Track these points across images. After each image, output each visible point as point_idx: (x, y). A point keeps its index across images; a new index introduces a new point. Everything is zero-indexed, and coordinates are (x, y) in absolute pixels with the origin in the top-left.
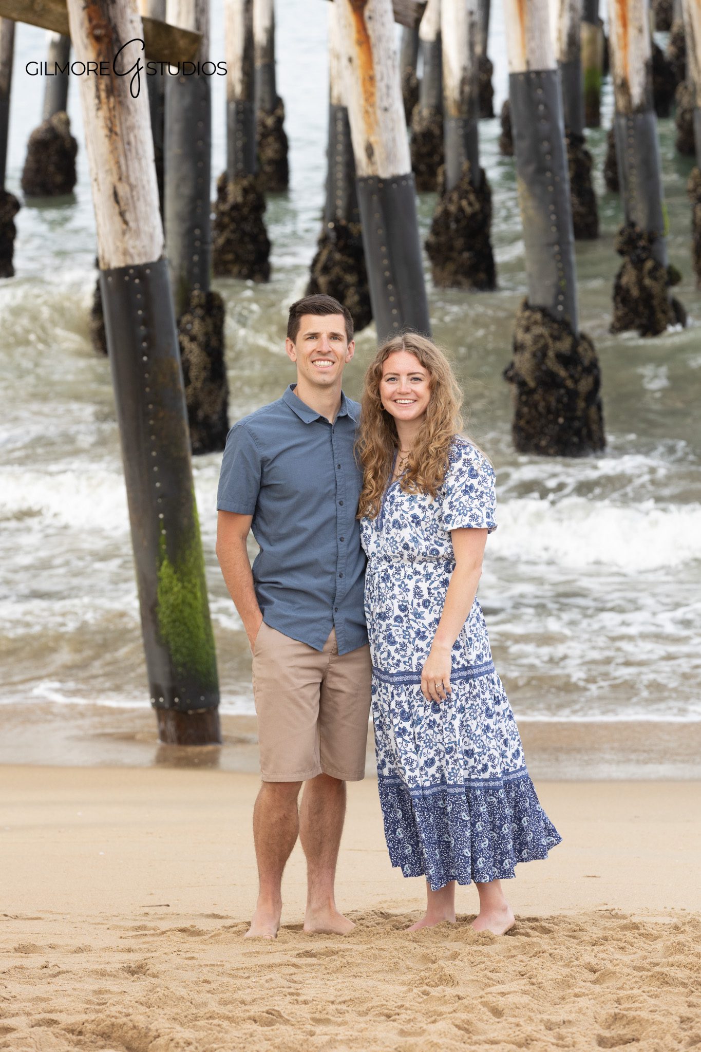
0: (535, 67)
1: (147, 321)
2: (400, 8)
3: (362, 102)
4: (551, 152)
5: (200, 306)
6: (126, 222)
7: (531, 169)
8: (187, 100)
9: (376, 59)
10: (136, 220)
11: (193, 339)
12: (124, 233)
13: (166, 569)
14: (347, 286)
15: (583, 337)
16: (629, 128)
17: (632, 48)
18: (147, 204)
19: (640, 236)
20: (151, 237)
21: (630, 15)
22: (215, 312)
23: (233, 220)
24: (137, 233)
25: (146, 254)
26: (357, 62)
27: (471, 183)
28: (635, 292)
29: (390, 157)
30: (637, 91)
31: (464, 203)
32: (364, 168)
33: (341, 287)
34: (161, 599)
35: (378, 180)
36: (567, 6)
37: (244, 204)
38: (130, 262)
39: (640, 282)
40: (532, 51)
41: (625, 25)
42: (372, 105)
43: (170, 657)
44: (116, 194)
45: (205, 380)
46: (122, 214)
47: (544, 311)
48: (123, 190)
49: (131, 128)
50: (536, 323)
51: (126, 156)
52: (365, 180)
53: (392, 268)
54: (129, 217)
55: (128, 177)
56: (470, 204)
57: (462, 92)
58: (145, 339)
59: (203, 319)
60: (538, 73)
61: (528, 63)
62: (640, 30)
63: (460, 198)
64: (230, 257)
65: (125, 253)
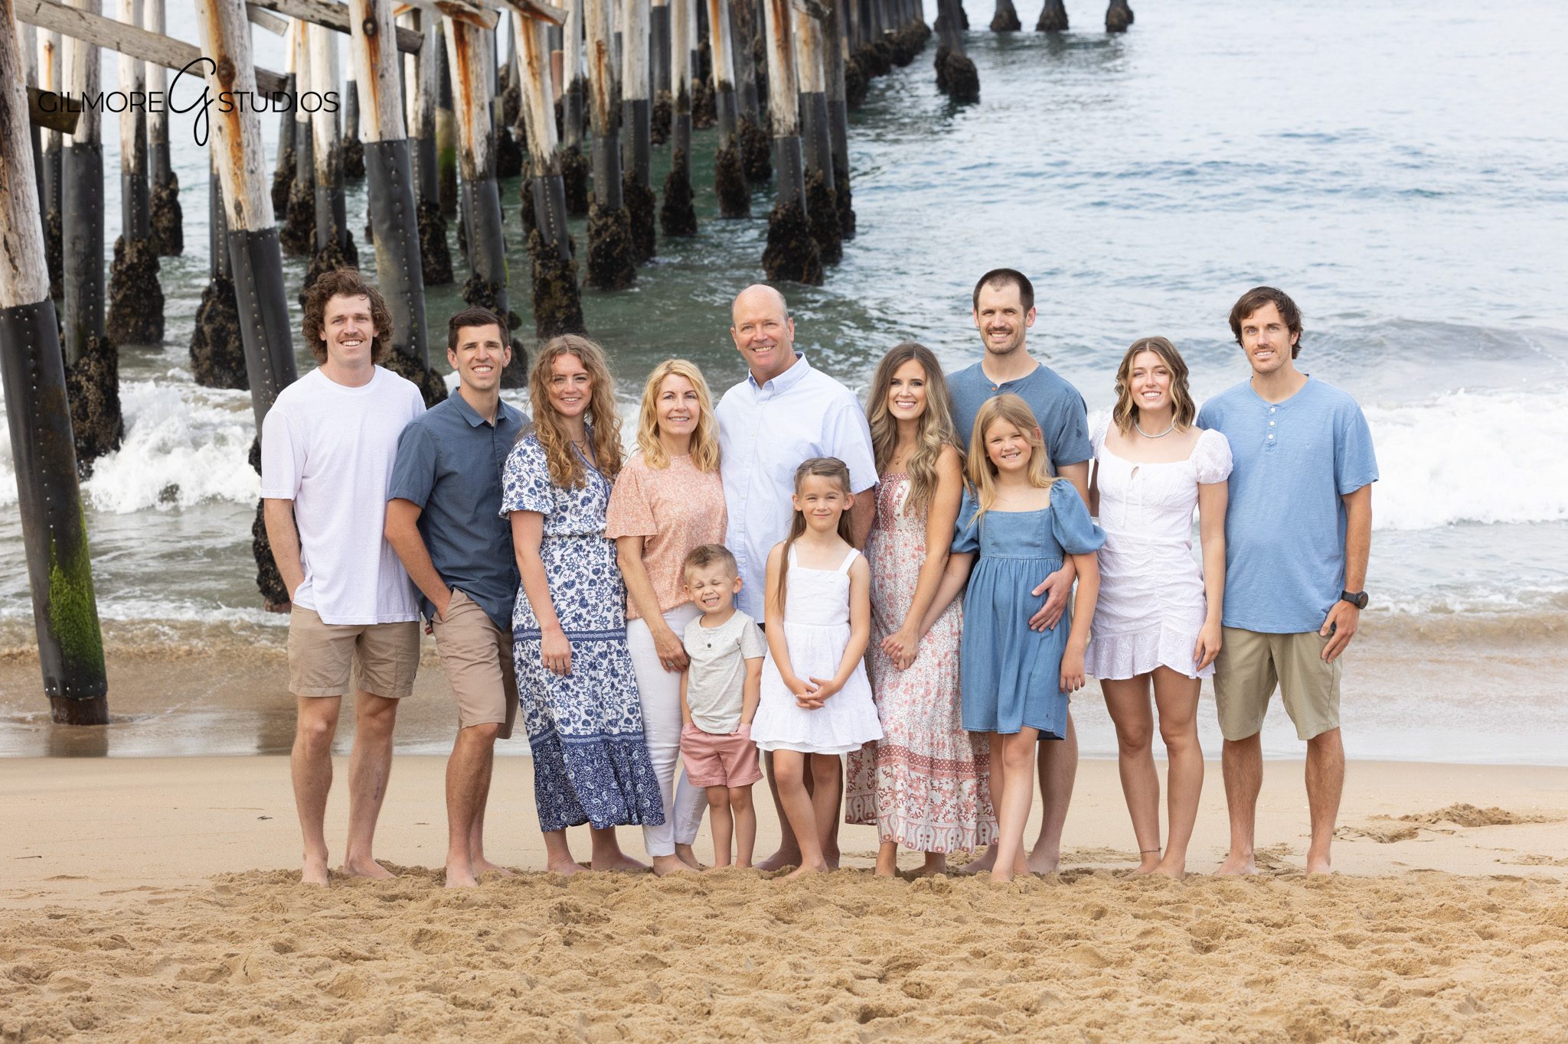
0: (387, 138)
1: (36, 355)
2: (263, 83)
3: (231, 165)
4: (402, 212)
5: (95, 349)
6: (15, 268)
7: (386, 226)
8: (81, 169)
9: (243, 129)
10: (25, 265)
11: (89, 379)
12: (14, 277)
13: (56, 573)
14: (229, 333)
15: (434, 372)
16: (473, 193)
17: (475, 123)
18: (35, 251)
19: (485, 286)
20: (39, 280)
21: (473, 95)
22: (109, 354)
23: (129, 278)
24: (26, 277)
25: (34, 295)
26: (226, 130)
27: (339, 243)
29: (257, 213)
30: (479, 161)
31: (333, 261)
32: (234, 224)
33: (224, 334)
34: (53, 600)
35: (248, 233)
36: (422, 91)
37: (139, 264)
38: (20, 303)
40: (385, 124)
41: (468, 103)
42: (240, 168)
43: (61, 651)
44: (6, 243)
45: (101, 415)
46: (12, 261)
48: (12, 239)
49: (19, 185)
50: (392, 360)
51: (14, 209)
52: (235, 233)
53: (260, 311)
54: (17, 262)
55: (16, 228)
57: (329, 165)
58: (35, 370)
59: (98, 361)
60: (390, 143)
61: (381, 134)
62: (482, 108)
63: (330, 257)
64: (128, 310)
65: (15, 294)
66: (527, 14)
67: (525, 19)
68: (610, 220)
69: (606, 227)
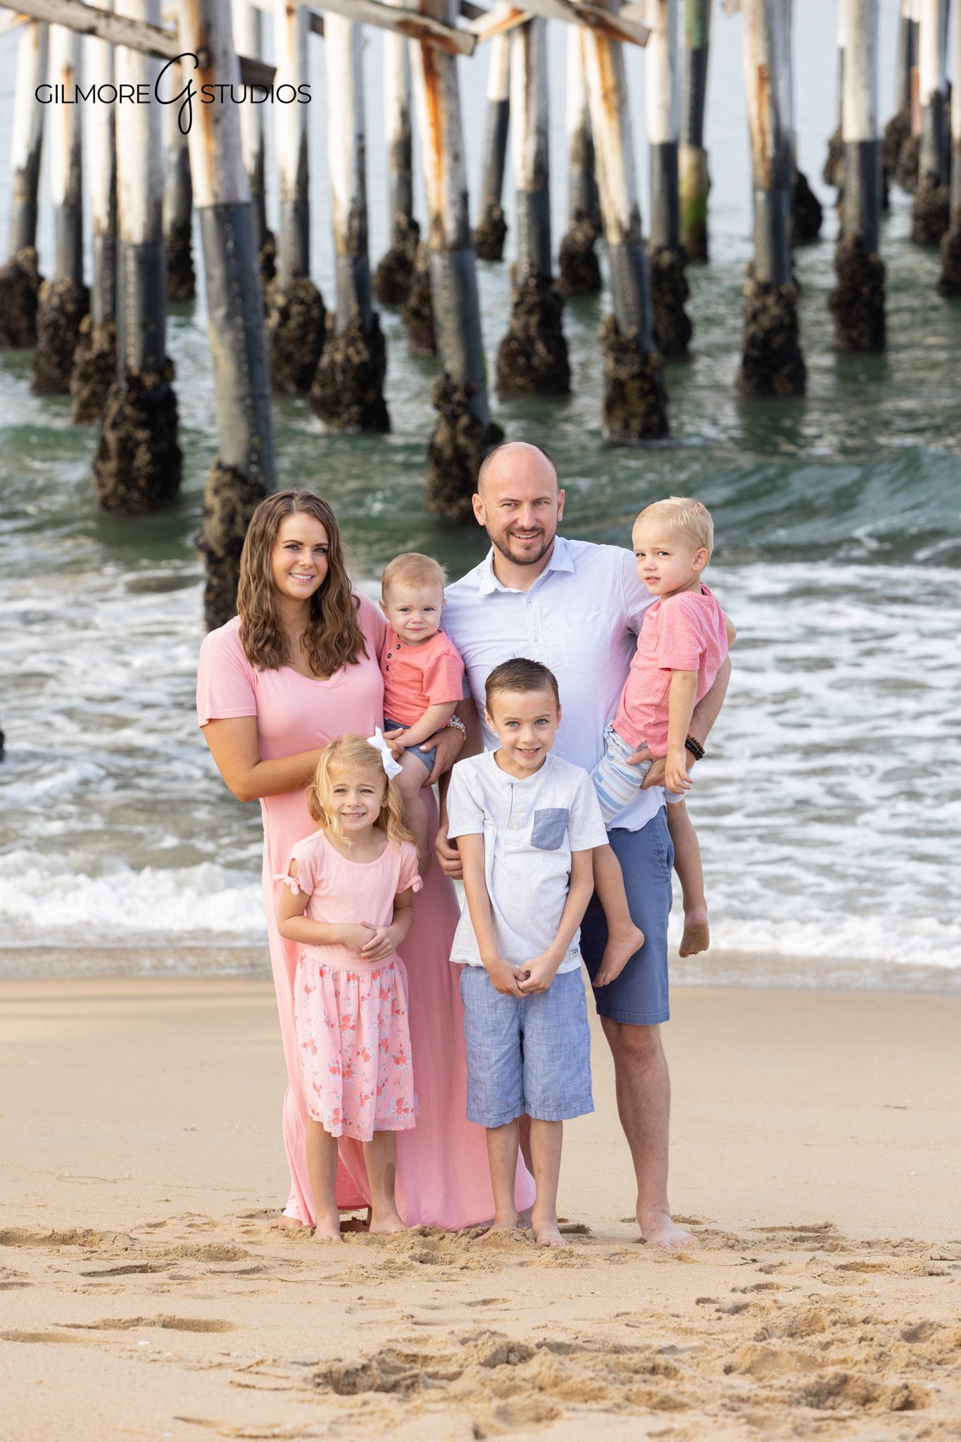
0: (222, 199)
4: (241, 295)
7: (221, 313)
14: (138, 444)
16: (443, 267)
19: (455, 389)
23: (98, 369)
27: (361, 329)
28: (448, 452)
30: (449, 226)
31: (351, 351)
33: (130, 444)
39: (453, 439)
40: (221, 182)
47: (233, 471)
50: (226, 485)
56: (358, 352)
57: (350, 227)
60: (226, 207)
61: (216, 195)
63: (347, 346)
66: (600, 33)
67: (599, 40)
68: (771, 300)
69: (764, 309)
